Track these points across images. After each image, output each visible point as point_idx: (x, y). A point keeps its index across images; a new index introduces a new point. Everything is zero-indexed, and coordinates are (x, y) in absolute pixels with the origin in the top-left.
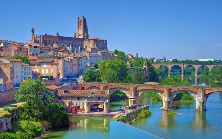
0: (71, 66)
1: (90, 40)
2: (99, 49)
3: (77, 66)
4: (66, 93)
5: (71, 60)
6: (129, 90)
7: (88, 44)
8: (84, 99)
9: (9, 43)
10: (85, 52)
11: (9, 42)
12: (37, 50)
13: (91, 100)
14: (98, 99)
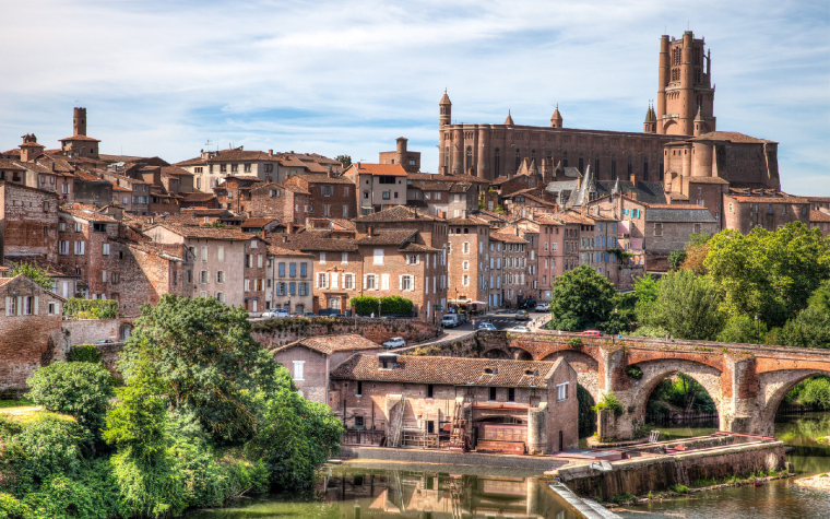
0: (528, 264)
1: (694, 144)
2: (732, 185)
3: (559, 261)
4: (385, 366)
5: (530, 235)
6: (721, 372)
7: (684, 162)
8: (453, 393)
9: (285, 163)
10: (626, 202)
11: (287, 159)
12: (393, 195)
13: (481, 400)
14: (505, 397)
